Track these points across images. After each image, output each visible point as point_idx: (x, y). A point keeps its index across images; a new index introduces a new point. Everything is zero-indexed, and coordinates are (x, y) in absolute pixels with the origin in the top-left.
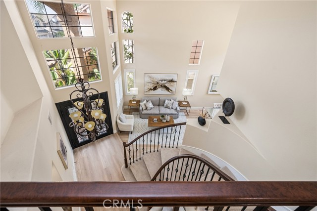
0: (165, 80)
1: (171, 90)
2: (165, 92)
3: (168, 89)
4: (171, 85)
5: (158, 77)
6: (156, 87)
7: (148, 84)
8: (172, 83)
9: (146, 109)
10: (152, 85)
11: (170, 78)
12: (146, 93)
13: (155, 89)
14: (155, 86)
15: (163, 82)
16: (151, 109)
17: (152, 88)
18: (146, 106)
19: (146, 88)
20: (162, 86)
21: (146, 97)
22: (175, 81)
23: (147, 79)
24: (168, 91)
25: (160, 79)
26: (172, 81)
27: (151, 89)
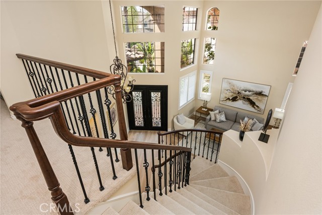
0: (250, 91)
1: (257, 106)
2: (247, 107)
3: (252, 104)
4: (259, 100)
5: (241, 86)
6: (236, 97)
7: (227, 92)
8: (260, 98)
9: (215, 121)
10: (231, 94)
11: (259, 90)
12: (221, 103)
13: (234, 99)
14: (235, 95)
15: (247, 93)
16: (221, 122)
17: (231, 98)
18: (215, 117)
19: (223, 96)
20: (244, 98)
21: (220, 107)
22: (266, 96)
23: (226, 86)
24: (253, 106)
25: (242, 88)
26: (260, 94)
27: (229, 99)
